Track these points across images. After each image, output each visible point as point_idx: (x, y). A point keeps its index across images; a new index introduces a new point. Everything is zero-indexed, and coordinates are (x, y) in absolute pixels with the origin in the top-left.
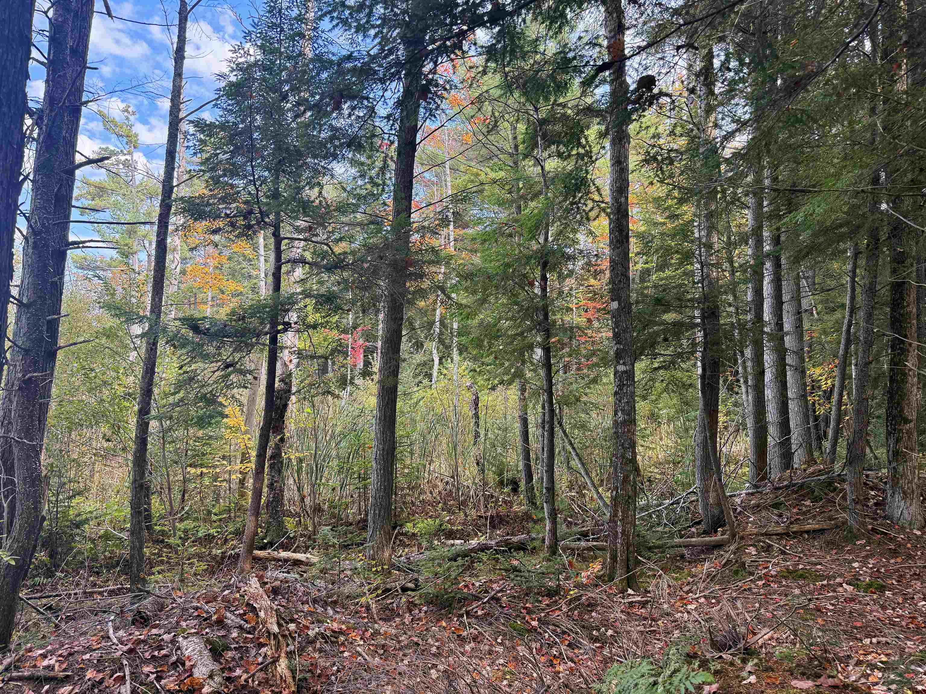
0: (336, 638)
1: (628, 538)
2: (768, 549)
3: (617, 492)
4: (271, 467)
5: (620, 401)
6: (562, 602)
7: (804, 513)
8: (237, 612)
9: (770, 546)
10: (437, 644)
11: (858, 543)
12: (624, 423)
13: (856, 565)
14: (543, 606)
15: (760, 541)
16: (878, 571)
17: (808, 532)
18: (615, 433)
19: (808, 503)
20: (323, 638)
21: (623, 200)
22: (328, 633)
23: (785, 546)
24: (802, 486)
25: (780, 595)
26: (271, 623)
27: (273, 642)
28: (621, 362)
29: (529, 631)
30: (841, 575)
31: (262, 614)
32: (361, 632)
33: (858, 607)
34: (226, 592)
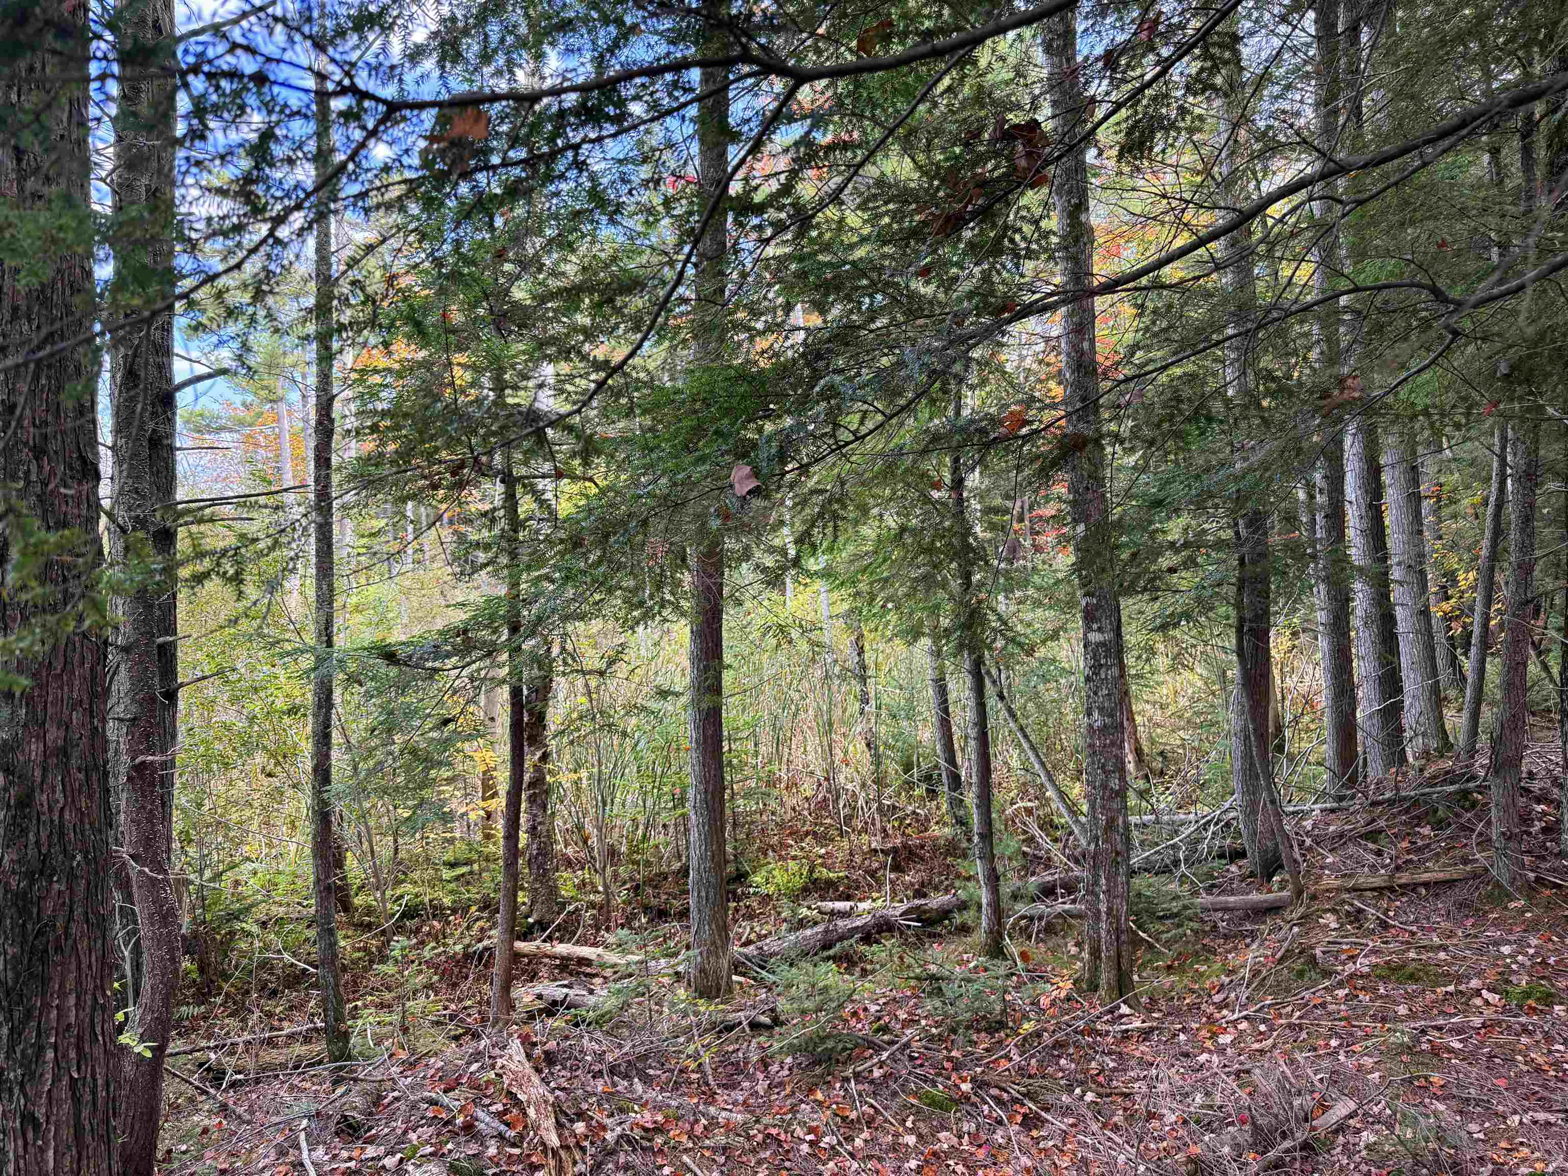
0: (650, 1140)
1: (1118, 920)
2: (1357, 916)
3: (1097, 845)
4: (532, 800)
5: (1095, 693)
6: (1012, 1042)
7: (1420, 850)
8: (493, 1109)
9: (1360, 911)
10: (808, 1138)
11: (1512, 905)
12: (1104, 729)
13: (1506, 950)
14: (980, 1050)
15: (1344, 902)
16: (1544, 963)
17: (1426, 885)
18: (1090, 746)
19: (1426, 831)
20: (629, 1142)
21: (1086, 345)
22: (637, 1133)
23: (1385, 913)
24: (1416, 803)
25: (1374, 1017)
26: (547, 1129)
27: (552, 1163)
28: (1095, 626)
29: (957, 1102)
30: (1480, 974)
31: (531, 1112)
32: (687, 1126)
33: (1504, 1038)
34: (474, 1067)
